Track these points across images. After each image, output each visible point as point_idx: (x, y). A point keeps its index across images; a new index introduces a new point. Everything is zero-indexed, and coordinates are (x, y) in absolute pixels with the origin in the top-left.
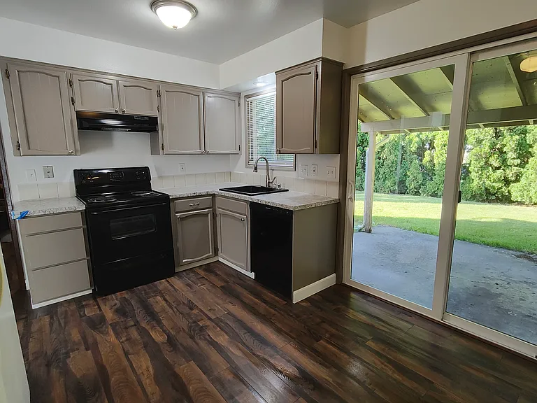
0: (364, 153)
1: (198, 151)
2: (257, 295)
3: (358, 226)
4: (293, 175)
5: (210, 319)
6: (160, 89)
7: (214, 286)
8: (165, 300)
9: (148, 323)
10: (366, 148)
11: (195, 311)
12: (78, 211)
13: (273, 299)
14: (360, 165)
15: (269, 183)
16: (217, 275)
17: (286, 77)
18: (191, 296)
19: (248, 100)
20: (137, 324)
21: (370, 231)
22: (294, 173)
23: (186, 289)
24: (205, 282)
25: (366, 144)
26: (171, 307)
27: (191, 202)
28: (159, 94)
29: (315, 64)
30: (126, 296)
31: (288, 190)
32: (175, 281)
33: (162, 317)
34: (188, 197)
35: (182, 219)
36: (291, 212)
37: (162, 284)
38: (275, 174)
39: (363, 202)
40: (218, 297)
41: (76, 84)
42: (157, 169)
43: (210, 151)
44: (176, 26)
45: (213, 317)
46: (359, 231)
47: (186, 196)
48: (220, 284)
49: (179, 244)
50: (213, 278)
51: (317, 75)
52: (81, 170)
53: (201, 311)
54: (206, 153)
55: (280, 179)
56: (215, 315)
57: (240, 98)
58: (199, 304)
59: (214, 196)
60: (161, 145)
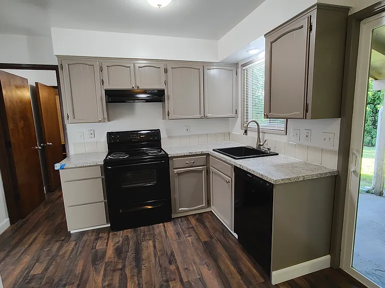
0: (376, 112)
1: (198, 116)
2: (235, 261)
3: (365, 186)
4: (284, 139)
5: (181, 280)
6: (166, 67)
7: (199, 239)
8: (155, 247)
9: (132, 270)
10: (378, 106)
11: (173, 267)
12: (99, 165)
13: (250, 271)
14: (369, 123)
15: (259, 145)
16: (205, 227)
17: (274, 37)
18: (175, 247)
19: (244, 68)
20: (123, 269)
21: (381, 194)
22: (285, 137)
23: (175, 237)
24: (193, 233)
25: (378, 101)
26: (155, 256)
27: (188, 160)
28: (166, 71)
29: (308, 15)
30: (130, 235)
31: (277, 154)
32: (169, 226)
33: (145, 265)
34: (184, 156)
35: (179, 174)
36: (272, 186)
37: (159, 228)
38: (267, 137)
39: (374, 160)
40: (198, 255)
41: (105, 69)
42: (167, 131)
43: (209, 115)
44: (160, 4)
45: (185, 280)
46: (368, 192)
47: (183, 155)
48: (204, 238)
49: (176, 195)
50: (201, 230)
51: (311, 26)
52: (112, 132)
53: (178, 268)
54: (205, 117)
55: (271, 142)
56: (188, 276)
57: (237, 67)
58: (178, 258)
59: (208, 155)
60: (167, 112)
